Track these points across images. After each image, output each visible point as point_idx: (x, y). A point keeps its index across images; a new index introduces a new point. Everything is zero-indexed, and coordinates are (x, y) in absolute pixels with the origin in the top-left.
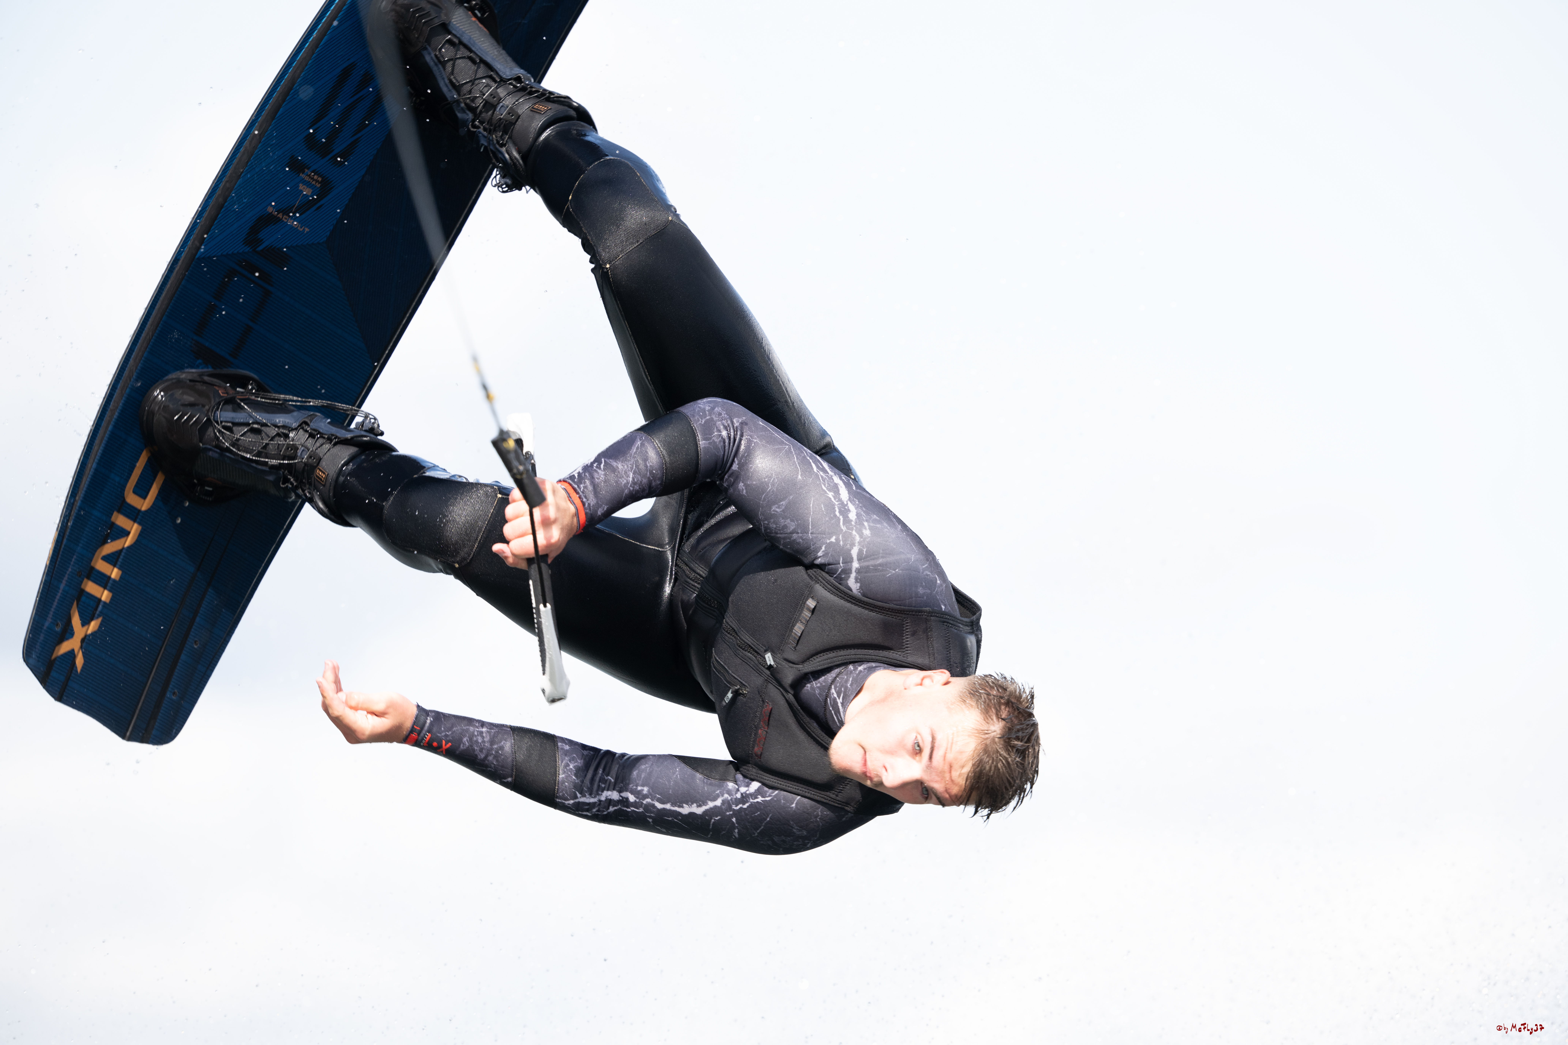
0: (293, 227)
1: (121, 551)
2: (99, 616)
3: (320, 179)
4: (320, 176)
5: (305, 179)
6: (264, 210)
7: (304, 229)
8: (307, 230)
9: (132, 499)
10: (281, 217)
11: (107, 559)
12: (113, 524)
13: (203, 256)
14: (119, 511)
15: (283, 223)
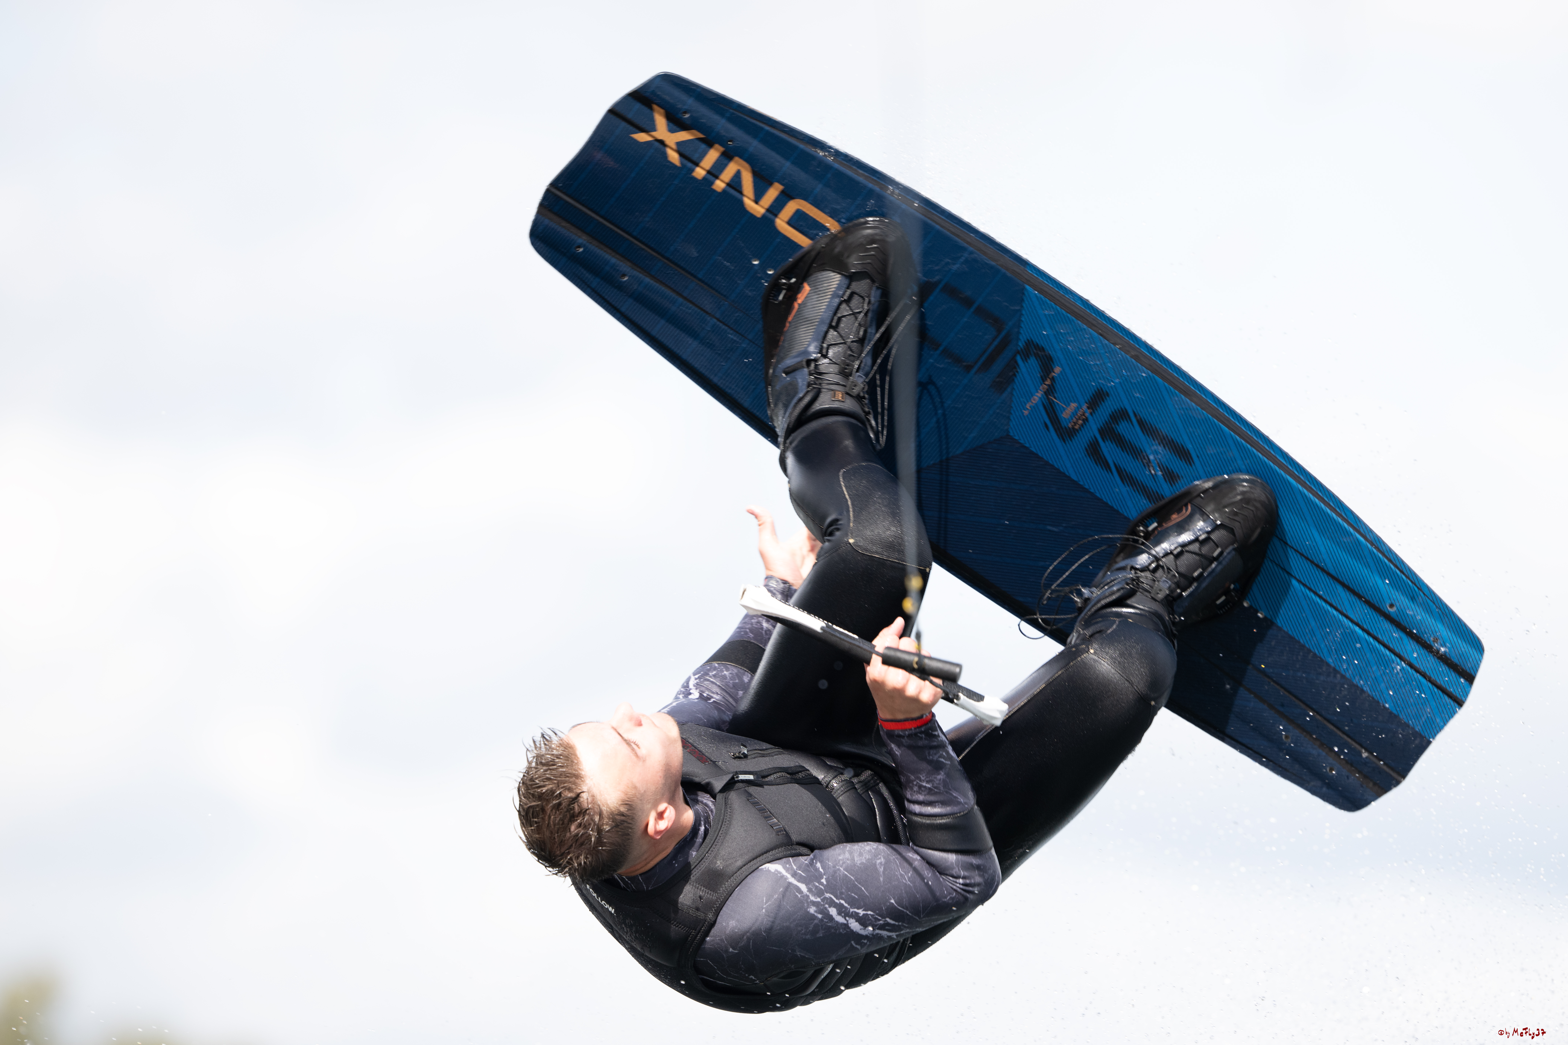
0: (1032, 396)
1: (741, 193)
2: (682, 163)
3: (1077, 427)
4: (1080, 428)
5: (1081, 410)
6: (1059, 363)
7: (1027, 409)
8: (1026, 413)
9: (792, 207)
10: (1047, 383)
11: (738, 175)
12: (770, 184)
13: (1026, 293)
14: (783, 192)
15: (1039, 384)
